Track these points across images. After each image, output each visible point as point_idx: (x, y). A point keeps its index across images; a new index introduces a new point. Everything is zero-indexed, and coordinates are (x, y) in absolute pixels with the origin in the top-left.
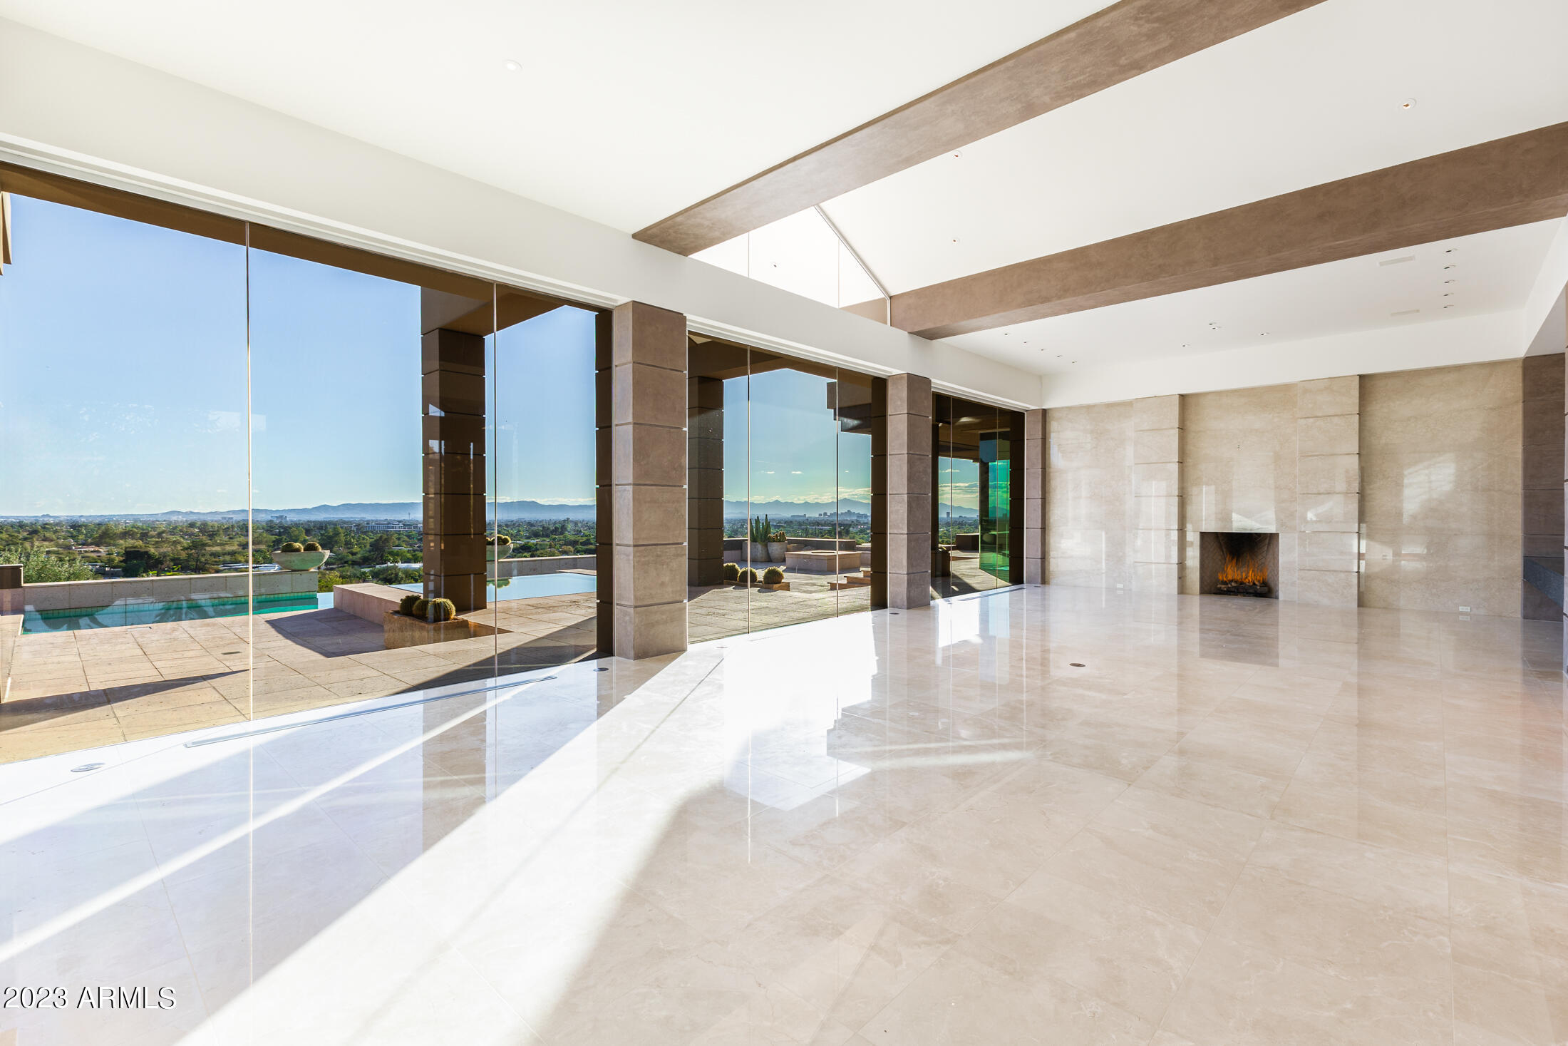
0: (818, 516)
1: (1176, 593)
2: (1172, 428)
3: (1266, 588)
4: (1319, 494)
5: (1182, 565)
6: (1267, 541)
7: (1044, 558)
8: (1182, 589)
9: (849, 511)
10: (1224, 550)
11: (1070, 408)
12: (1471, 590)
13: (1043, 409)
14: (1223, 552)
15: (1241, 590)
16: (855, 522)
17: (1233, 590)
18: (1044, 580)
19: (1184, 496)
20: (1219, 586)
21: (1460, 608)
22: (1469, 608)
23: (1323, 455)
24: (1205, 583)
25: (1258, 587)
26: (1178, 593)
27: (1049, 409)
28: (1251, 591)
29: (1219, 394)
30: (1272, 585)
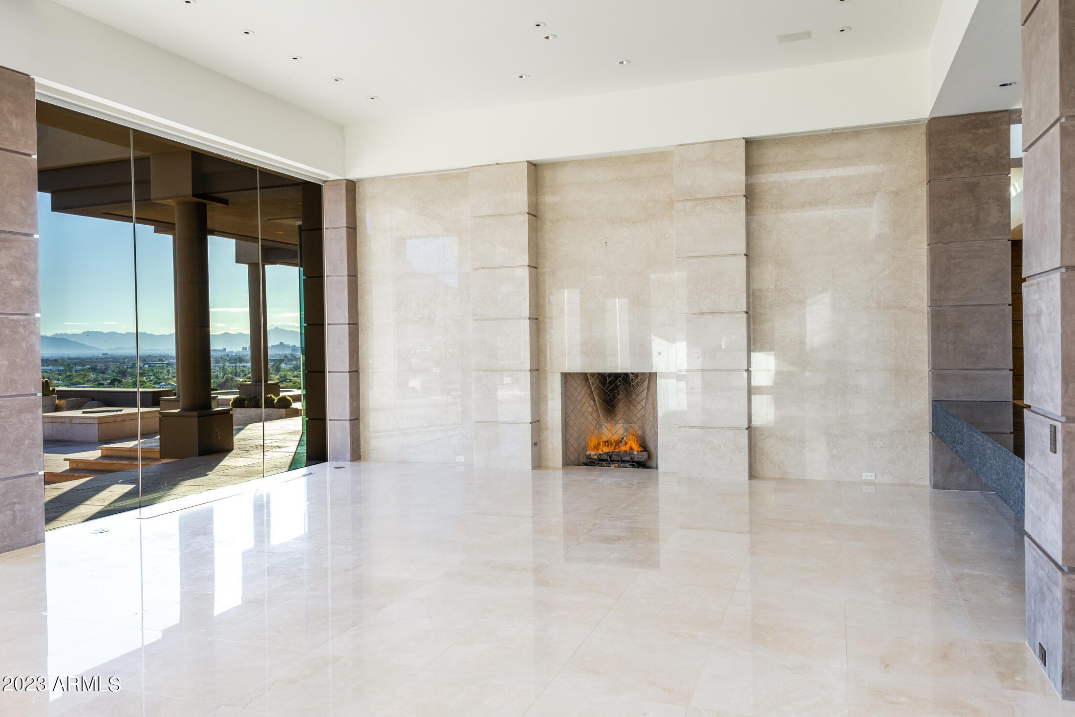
0: (241, 350)
1: (530, 468)
2: (520, 213)
3: (645, 453)
4: (702, 314)
5: (537, 424)
6: (646, 383)
7: (356, 419)
8: (538, 463)
9: (281, 343)
10: (596, 398)
11: (387, 179)
12: (875, 448)
13: (348, 181)
14: (594, 400)
15: (615, 458)
16: (289, 356)
17: (606, 457)
18: (356, 455)
19: (541, 319)
20: (588, 453)
21: (864, 474)
22: (874, 474)
23: (705, 257)
24: (571, 449)
25: (635, 453)
26: (533, 469)
27: (360, 180)
28: (627, 458)
29: (582, 163)
30: (652, 449)
